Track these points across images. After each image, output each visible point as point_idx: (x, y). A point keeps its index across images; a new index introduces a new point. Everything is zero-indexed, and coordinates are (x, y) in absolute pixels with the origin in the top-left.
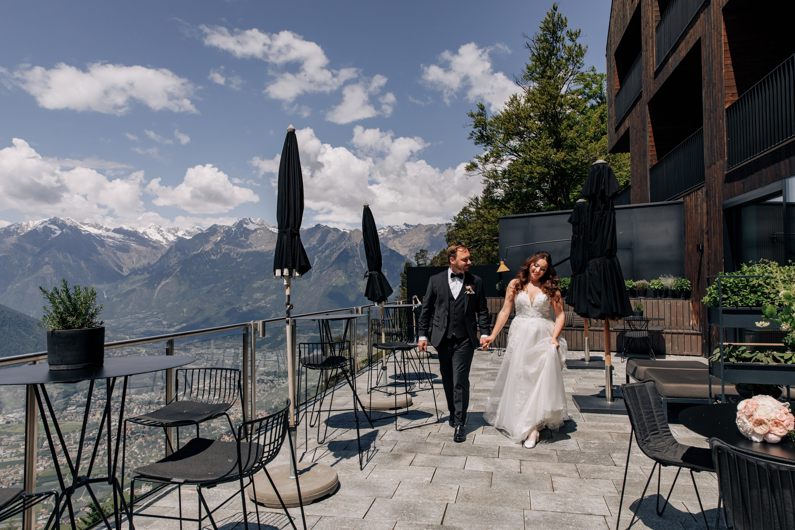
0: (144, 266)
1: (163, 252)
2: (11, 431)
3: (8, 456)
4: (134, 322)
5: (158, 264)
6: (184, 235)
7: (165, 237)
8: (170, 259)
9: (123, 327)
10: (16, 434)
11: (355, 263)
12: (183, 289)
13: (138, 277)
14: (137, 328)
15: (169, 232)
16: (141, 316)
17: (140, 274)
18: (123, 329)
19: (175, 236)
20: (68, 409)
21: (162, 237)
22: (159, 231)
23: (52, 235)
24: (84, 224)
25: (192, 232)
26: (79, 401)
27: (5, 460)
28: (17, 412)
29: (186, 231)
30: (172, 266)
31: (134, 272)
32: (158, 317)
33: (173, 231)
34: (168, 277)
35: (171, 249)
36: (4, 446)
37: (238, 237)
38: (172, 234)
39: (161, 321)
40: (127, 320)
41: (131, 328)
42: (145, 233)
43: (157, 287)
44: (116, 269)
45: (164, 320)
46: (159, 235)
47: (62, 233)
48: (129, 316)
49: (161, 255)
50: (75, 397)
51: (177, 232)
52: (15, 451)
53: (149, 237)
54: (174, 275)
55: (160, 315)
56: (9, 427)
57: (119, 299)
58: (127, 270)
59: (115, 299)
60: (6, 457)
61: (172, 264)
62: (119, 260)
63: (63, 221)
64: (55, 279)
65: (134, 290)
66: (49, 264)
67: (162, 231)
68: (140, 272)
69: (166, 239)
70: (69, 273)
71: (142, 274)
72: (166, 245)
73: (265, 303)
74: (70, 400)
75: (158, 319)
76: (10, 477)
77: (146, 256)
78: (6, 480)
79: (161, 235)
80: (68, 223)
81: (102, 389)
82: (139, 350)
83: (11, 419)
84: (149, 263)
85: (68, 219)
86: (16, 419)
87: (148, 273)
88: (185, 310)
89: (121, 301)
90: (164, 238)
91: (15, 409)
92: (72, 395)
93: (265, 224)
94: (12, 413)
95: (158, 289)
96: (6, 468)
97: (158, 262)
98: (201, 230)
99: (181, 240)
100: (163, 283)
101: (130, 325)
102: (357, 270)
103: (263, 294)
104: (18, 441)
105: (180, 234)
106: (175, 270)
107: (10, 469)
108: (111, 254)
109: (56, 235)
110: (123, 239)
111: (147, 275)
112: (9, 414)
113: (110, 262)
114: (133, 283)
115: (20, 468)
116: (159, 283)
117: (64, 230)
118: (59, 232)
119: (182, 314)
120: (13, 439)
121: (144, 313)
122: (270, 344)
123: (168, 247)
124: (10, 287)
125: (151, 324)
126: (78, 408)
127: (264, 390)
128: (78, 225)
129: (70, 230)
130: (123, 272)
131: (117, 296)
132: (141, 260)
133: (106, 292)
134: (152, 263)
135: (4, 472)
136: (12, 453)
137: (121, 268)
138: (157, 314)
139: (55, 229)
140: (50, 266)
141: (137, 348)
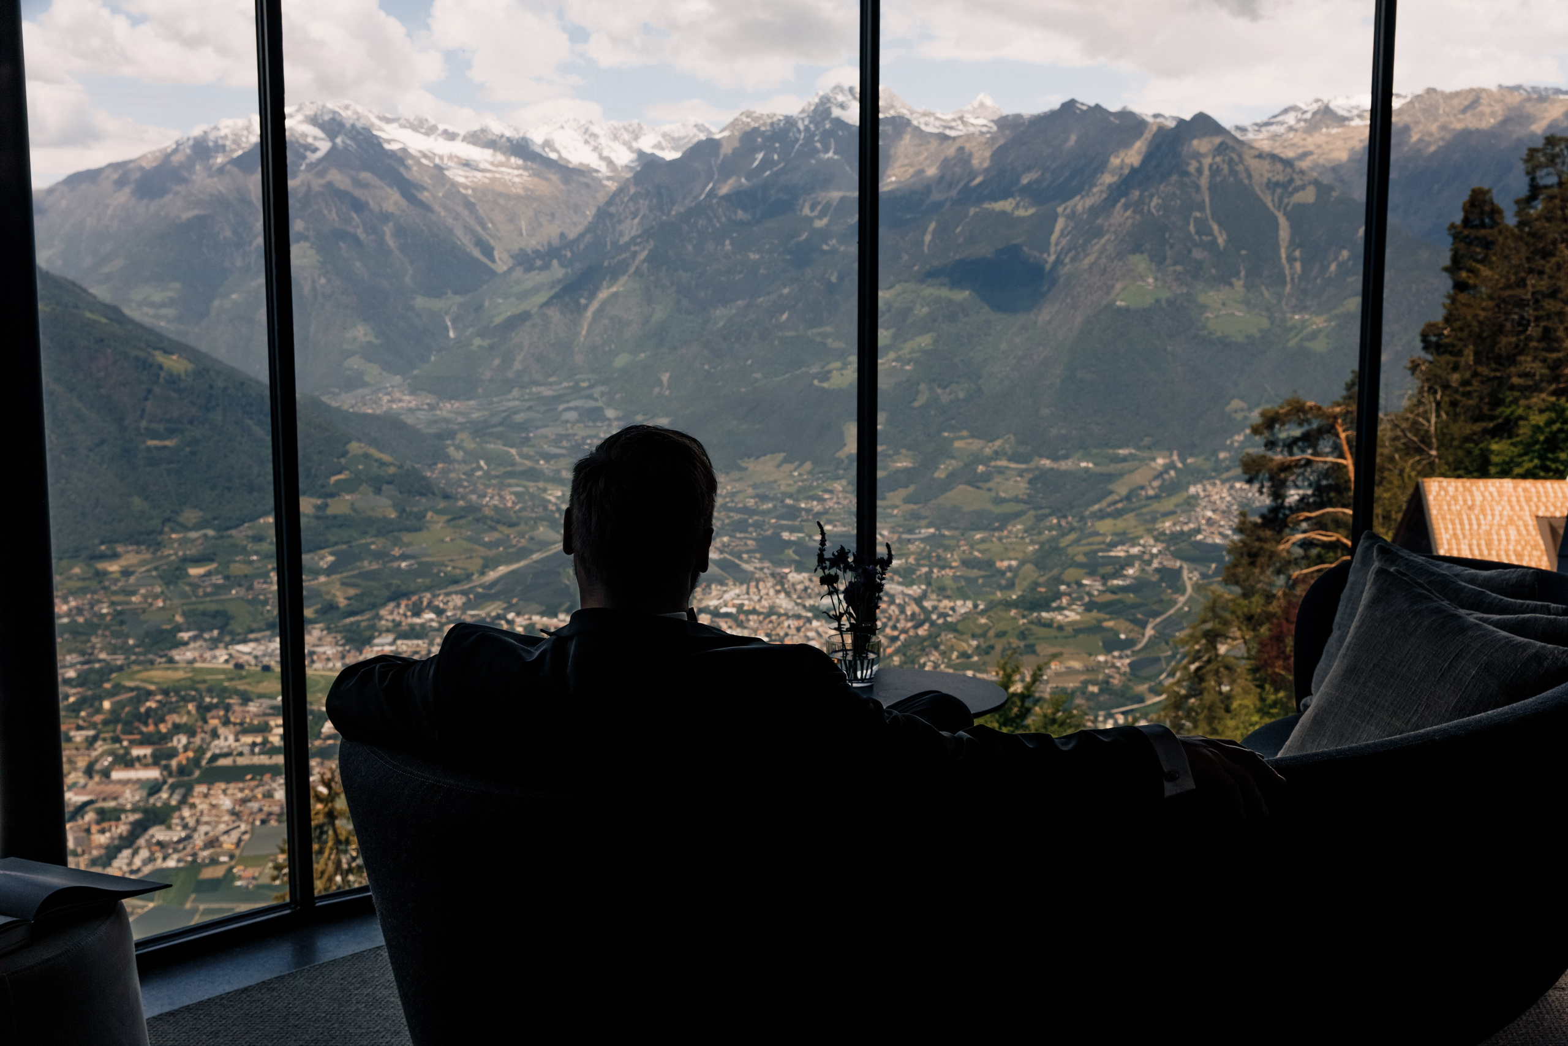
0: (549, 244)
1: (601, 198)
2: (247, 687)
3: (246, 750)
4: (530, 408)
5: (589, 237)
6: (659, 146)
7: (605, 153)
8: (620, 222)
9: (501, 424)
10: (260, 696)
11: (1192, 229)
12: (659, 314)
13: (537, 278)
14: (537, 428)
15: (615, 138)
16: (547, 392)
17: (541, 269)
18: (500, 429)
19: (630, 148)
20: (377, 641)
21: (595, 156)
22: (589, 136)
23: (308, 154)
24: (388, 121)
25: (680, 139)
26: (399, 624)
27: (241, 761)
28: (256, 640)
29: (664, 135)
30: (628, 245)
31: (525, 260)
32: (590, 397)
33: (626, 137)
34: (615, 278)
35: (621, 190)
36: (235, 724)
37: (816, 151)
38: (625, 143)
39: (599, 410)
40: (511, 404)
41: (523, 427)
42: (548, 143)
43: (586, 307)
44: (477, 253)
45: (609, 405)
46: (587, 149)
47: (334, 148)
48: (516, 392)
49: (594, 210)
50: (391, 613)
51: (636, 138)
52: (259, 740)
53: (560, 157)
54: (632, 270)
55: (598, 390)
56: (241, 678)
57: (486, 343)
58: (505, 256)
59: (477, 342)
60: (241, 754)
61: (626, 238)
62: (484, 227)
63: (334, 112)
64: (323, 281)
65: (525, 316)
66: (307, 239)
67: (595, 136)
68: (539, 263)
69: (610, 162)
70: (358, 264)
71: (546, 267)
72: (608, 178)
73: (897, 360)
74: (381, 618)
75: (591, 404)
76: (254, 805)
77: (553, 215)
78: (247, 811)
79: (595, 149)
80: (347, 115)
81: (456, 593)
82: (545, 490)
83: (246, 658)
84: (562, 235)
85: (347, 107)
86: (256, 657)
87: (562, 265)
88: (665, 377)
89: (492, 347)
90: (602, 158)
91: (252, 631)
92: (384, 604)
93: (897, 104)
94: (245, 641)
95: (589, 313)
96: (243, 780)
97: (588, 230)
98: (708, 130)
99: (648, 164)
100: (603, 295)
101: (519, 418)
102: (1198, 254)
103: (892, 331)
104: (265, 715)
105: (647, 144)
106: (634, 254)
107: (253, 783)
108: (460, 209)
109: (319, 154)
110: (492, 164)
111: (558, 271)
112: (239, 643)
113: (459, 233)
114: (523, 295)
115: (275, 785)
116: (592, 296)
117: (339, 140)
118: (324, 146)
119: (657, 390)
120: (253, 707)
121: (555, 383)
122: (912, 488)
123: (612, 186)
124: (216, 303)
125: (572, 416)
126: (399, 642)
127: (894, 628)
128: (372, 125)
129: (353, 139)
130: (493, 261)
131: (481, 334)
132: (540, 225)
133: (453, 321)
134: (572, 234)
135: (242, 790)
136: (254, 744)
137: (488, 251)
138: (591, 387)
139: (315, 138)
140: (307, 244)
141: (541, 485)
